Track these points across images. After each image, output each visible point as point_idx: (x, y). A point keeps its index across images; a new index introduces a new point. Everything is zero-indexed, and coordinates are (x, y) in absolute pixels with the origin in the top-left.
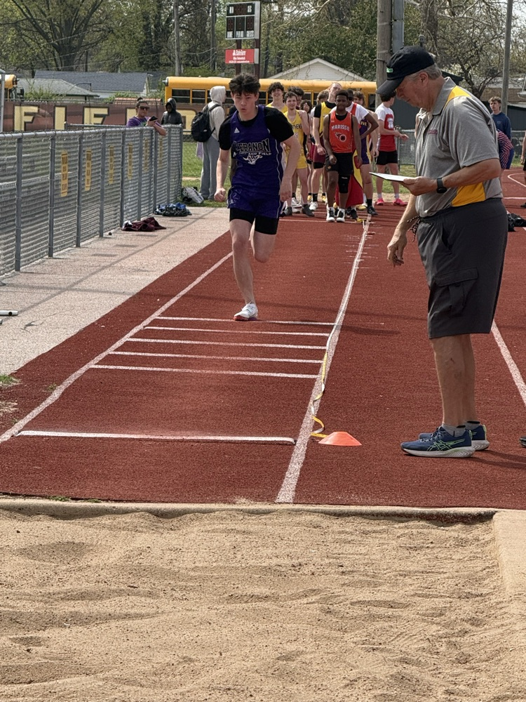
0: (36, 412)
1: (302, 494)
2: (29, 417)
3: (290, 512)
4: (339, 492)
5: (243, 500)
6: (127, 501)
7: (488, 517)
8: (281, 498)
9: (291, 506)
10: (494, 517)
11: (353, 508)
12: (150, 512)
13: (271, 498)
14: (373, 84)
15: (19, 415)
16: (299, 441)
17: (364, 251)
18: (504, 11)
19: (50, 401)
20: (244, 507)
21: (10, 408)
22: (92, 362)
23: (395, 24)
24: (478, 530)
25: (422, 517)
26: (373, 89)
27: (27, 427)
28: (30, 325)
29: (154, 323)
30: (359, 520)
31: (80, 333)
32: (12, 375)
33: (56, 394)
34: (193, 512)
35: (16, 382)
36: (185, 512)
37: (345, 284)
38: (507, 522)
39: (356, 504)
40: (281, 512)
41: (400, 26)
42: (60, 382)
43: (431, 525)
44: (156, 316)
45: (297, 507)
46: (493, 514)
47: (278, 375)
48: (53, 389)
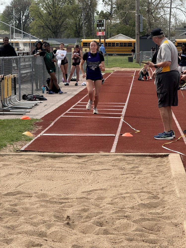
0: (47, 129)
1: (117, 150)
2: (45, 130)
3: (114, 155)
4: (127, 149)
5: (102, 152)
6: (71, 153)
7: (167, 155)
8: (112, 151)
9: (114, 154)
10: (169, 155)
11: (131, 154)
12: (77, 156)
13: (109, 151)
14: (135, 40)
15: (43, 130)
16: (116, 135)
17: (133, 84)
18: (169, 20)
19: (51, 126)
20: (102, 154)
21: (40, 128)
22: (62, 115)
23: (140, 24)
24: (165, 159)
25: (150, 156)
26: (135, 41)
27: (45, 133)
28: (46, 105)
29: (78, 104)
30: (132, 157)
31: (59, 107)
32: (41, 119)
33: (52, 124)
34: (88, 155)
35: (42, 121)
36: (86, 156)
37: (128, 93)
38: (172, 157)
39: (132, 153)
40: (112, 155)
41: (141, 25)
42: (53, 121)
43: (152, 158)
44: (79, 102)
45: (116, 154)
46: (169, 154)
47: (111, 117)
48: (52, 122)
